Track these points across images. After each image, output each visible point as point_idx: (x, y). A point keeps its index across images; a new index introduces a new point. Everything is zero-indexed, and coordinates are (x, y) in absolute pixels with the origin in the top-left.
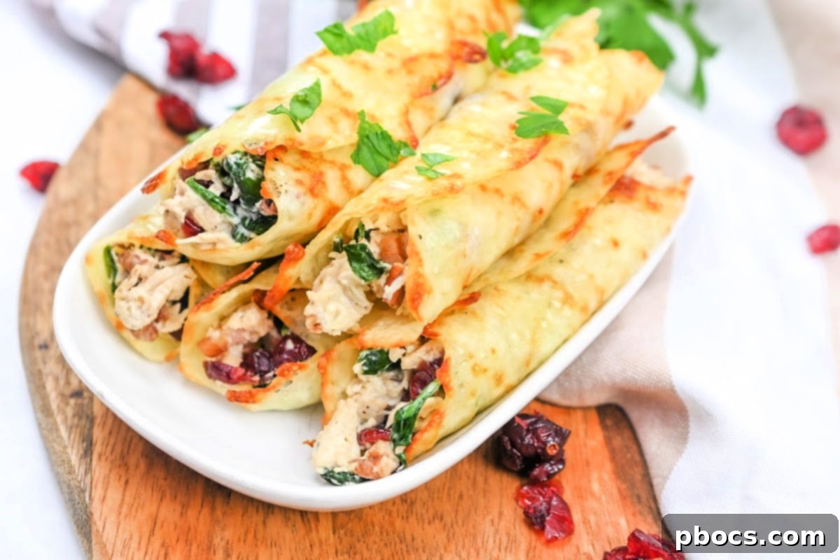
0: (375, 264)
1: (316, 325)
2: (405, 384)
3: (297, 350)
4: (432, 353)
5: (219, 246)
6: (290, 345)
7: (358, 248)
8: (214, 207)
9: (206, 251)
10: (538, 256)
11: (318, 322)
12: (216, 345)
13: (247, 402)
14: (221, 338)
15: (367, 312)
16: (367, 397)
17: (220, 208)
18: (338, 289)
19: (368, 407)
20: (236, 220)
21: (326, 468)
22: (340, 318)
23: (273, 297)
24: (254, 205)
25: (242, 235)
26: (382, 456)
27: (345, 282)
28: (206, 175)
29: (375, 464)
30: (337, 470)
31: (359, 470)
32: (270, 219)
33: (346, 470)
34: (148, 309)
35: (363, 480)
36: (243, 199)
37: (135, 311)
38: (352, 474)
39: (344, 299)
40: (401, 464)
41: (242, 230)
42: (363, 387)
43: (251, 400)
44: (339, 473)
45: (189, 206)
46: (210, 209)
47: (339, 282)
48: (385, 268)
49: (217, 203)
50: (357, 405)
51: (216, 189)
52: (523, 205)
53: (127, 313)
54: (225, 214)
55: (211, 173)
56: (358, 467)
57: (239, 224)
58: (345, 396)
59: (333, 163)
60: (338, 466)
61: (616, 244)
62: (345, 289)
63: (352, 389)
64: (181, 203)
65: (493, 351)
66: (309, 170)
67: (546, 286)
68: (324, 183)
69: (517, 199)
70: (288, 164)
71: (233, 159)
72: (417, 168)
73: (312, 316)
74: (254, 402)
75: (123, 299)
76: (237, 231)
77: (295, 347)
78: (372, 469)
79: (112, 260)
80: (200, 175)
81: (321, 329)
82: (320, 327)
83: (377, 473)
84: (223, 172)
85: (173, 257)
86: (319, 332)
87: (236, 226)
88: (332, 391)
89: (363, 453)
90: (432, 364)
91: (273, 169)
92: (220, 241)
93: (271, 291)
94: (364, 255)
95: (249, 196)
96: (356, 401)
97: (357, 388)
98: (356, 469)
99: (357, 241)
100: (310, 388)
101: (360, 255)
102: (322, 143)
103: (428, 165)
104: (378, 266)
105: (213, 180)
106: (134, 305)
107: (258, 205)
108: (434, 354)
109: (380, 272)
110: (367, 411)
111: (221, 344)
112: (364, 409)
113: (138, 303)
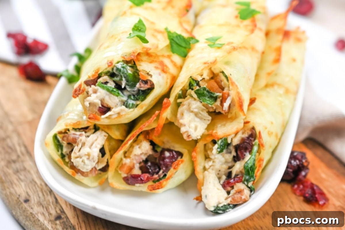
0: (212, 95)
1: (189, 136)
2: (234, 153)
3: (172, 155)
4: (246, 133)
5: (121, 114)
6: (167, 154)
7: (202, 90)
8: (114, 95)
9: (115, 118)
10: (269, 74)
11: (189, 134)
12: (129, 166)
13: (158, 188)
14: (131, 162)
15: (209, 122)
16: (218, 166)
17: (117, 94)
18: (192, 115)
19: (220, 171)
20: (125, 98)
21: (214, 207)
22: (198, 129)
23: (158, 130)
24: (135, 86)
25: (133, 104)
26: (243, 190)
27: (196, 110)
28: (103, 79)
29: (242, 195)
30: (220, 205)
31: (233, 201)
32: (147, 91)
33: (226, 204)
34: (93, 158)
35: (235, 206)
36: (128, 85)
37: (87, 162)
38: (229, 205)
39: (197, 120)
40: (251, 191)
41: (131, 102)
42: (213, 162)
43: (160, 187)
44: (222, 207)
45: (102, 97)
46: (112, 96)
47: (192, 112)
48: (218, 96)
49: (115, 92)
50: (214, 171)
51: (111, 85)
52: (257, 51)
53: (83, 163)
54: (120, 96)
55: (105, 78)
56: (232, 200)
57: (128, 99)
58: (205, 169)
59: (163, 56)
60: (220, 203)
61: (294, 60)
62: (196, 115)
63: (208, 164)
64: (97, 97)
65: (272, 123)
66: (156, 61)
67: (276, 87)
68: (166, 66)
69: (253, 49)
70: (145, 61)
71: (119, 66)
72: (209, 45)
73: (187, 132)
74: (162, 187)
75: (77, 158)
76: (128, 103)
77: (170, 154)
78: (241, 198)
79: (58, 141)
80: (100, 80)
81: (191, 138)
82: (190, 137)
83: (244, 199)
84: (112, 75)
85: (90, 129)
86: (191, 139)
87: (127, 101)
88: (199, 169)
89: (228, 193)
90: (248, 138)
91: (140, 65)
92: (122, 110)
93: (157, 127)
94: (205, 92)
95: (132, 82)
96: (213, 169)
97: (211, 163)
98: (231, 201)
99: (200, 87)
100: (185, 172)
101: (204, 93)
102: (157, 47)
103: (213, 43)
104: (215, 96)
105: (108, 81)
106: (85, 158)
107: (138, 85)
108: (248, 133)
109: (215, 99)
110: (220, 173)
111: (131, 165)
112: (218, 172)
113: (87, 157)
